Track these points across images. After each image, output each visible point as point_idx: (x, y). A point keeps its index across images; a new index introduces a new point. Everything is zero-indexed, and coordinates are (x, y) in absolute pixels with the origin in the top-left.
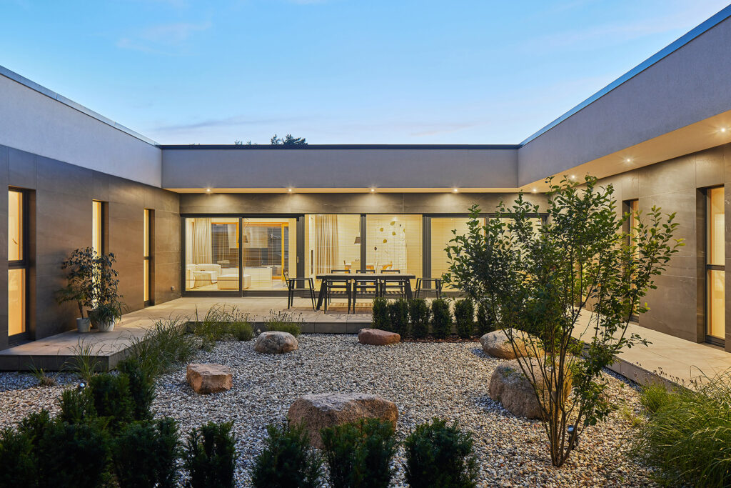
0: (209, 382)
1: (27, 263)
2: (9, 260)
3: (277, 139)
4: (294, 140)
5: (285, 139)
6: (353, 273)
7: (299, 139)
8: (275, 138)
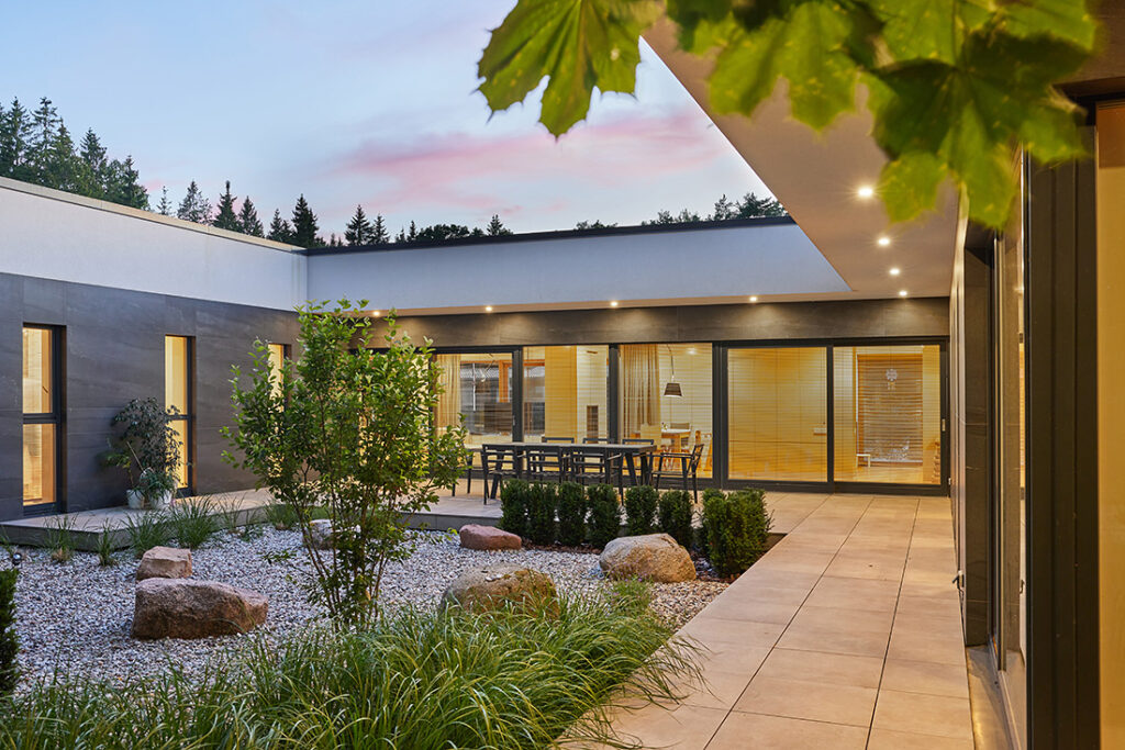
0: (149, 566)
1: (58, 414)
2: (24, 412)
3: (726, 202)
4: (759, 204)
5: (743, 202)
6: (579, 443)
7: (767, 201)
8: (722, 202)
